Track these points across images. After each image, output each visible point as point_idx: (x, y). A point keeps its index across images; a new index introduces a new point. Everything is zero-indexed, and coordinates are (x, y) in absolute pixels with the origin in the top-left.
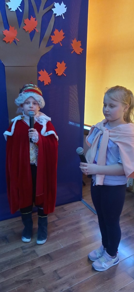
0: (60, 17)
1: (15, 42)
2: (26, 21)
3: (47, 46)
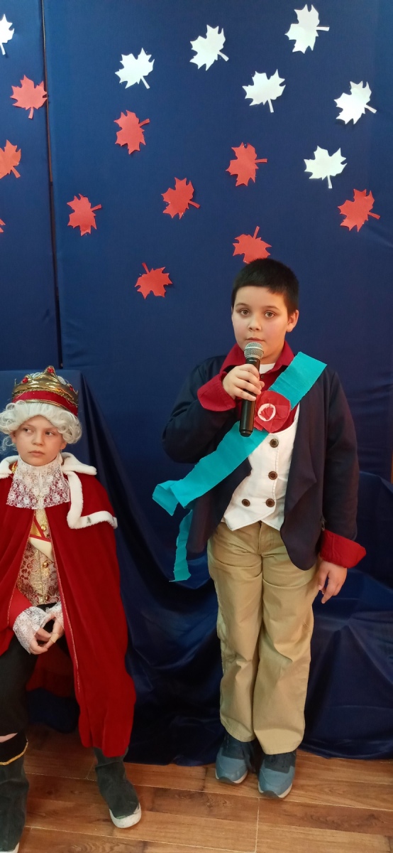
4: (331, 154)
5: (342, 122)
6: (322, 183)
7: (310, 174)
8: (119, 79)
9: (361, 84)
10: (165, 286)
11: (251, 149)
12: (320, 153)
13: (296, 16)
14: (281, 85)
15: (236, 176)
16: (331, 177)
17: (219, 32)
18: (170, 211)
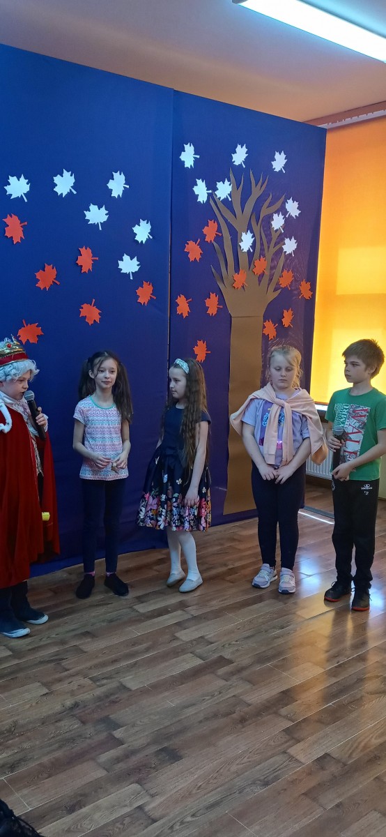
0: (290, 254)
1: (243, 287)
2: (257, 262)
3: (275, 290)
4: (131, 259)
5: (137, 241)
6: (127, 275)
7: (121, 270)
8: (6, 191)
9: (146, 221)
10: (38, 336)
11: (89, 251)
12: (126, 258)
13: (113, 176)
14: (106, 214)
15: (81, 266)
16: (132, 273)
17: (71, 175)
18: (40, 285)
